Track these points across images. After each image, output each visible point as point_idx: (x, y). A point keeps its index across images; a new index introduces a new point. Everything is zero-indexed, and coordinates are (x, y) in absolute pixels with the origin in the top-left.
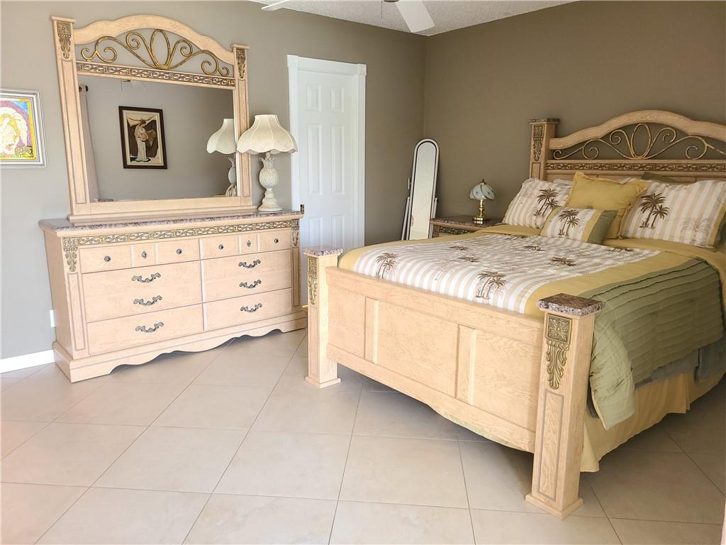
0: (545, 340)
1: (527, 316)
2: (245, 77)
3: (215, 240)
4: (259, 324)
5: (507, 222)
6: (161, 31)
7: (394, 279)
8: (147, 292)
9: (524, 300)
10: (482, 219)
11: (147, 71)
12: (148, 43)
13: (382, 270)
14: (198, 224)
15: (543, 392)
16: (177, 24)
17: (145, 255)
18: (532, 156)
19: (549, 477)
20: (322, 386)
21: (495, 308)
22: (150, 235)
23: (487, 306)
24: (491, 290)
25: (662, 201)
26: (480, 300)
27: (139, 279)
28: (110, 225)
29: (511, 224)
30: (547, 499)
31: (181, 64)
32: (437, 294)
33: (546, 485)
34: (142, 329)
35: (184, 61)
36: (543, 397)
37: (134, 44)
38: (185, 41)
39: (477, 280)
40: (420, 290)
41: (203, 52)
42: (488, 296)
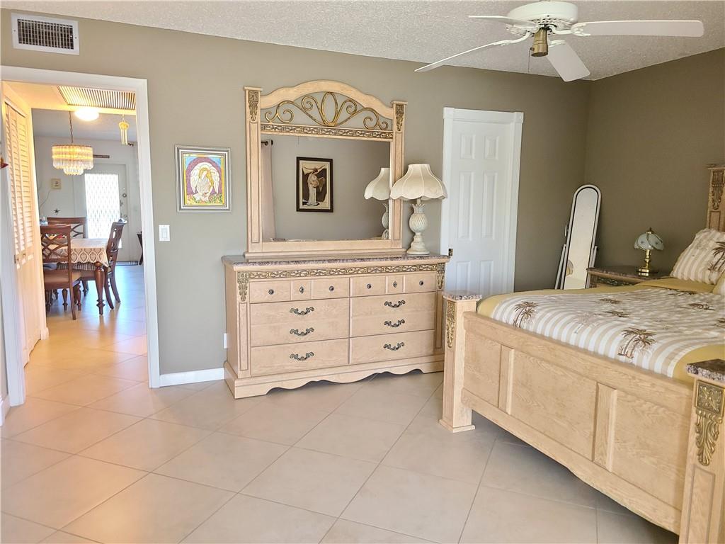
0: (694, 409)
1: (674, 381)
2: (403, 130)
3: (364, 280)
4: (400, 363)
5: (674, 276)
6: (331, 93)
7: (531, 329)
8: (302, 324)
9: (674, 363)
10: (648, 271)
11: (316, 128)
12: (319, 104)
13: (519, 319)
14: (350, 264)
15: (691, 467)
16: (346, 86)
17: (302, 290)
18: (710, 203)
20: (454, 431)
21: (639, 369)
22: (308, 273)
23: (630, 366)
24: (636, 349)
26: (623, 358)
27: (296, 311)
28: (276, 263)
29: (679, 277)
31: (346, 121)
32: (576, 348)
34: (296, 357)
35: (349, 118)
36: (691, 472)
37: (308, 106)
38: (351, 100)
39: (621, 337)
40: (558, 342)
41: (366, 109)
42: (631, 354)
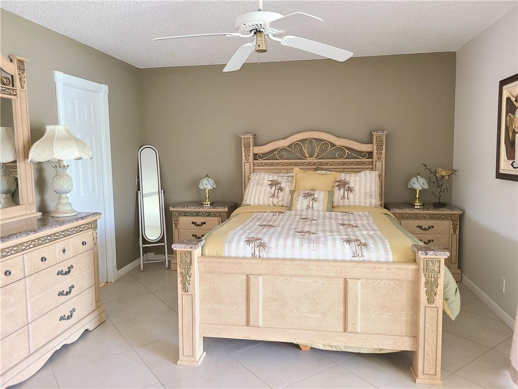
0: (423, 275)
13: (257, 251)
14: (22, 239)
15: (424, 308)
18: (244, 158)
19: (431, 361)
23: (364, 262)
24: (363, 250)
25: (348, 184)
30: (430, 376)
33: (429, 367)
36: (423, 312)
42: (362, 255)
